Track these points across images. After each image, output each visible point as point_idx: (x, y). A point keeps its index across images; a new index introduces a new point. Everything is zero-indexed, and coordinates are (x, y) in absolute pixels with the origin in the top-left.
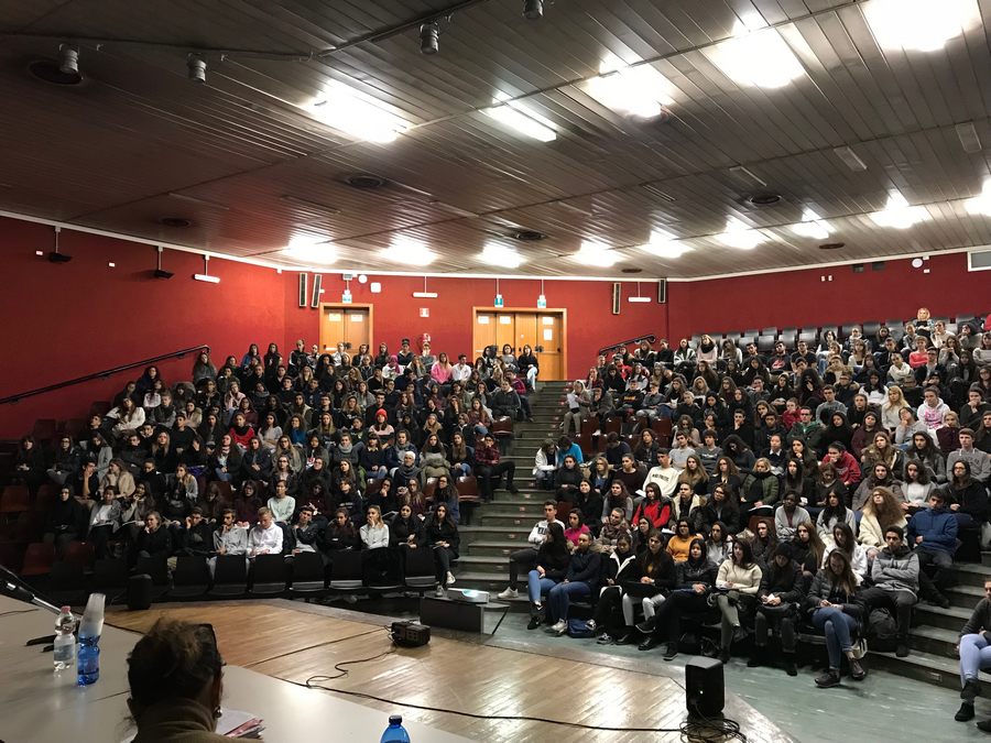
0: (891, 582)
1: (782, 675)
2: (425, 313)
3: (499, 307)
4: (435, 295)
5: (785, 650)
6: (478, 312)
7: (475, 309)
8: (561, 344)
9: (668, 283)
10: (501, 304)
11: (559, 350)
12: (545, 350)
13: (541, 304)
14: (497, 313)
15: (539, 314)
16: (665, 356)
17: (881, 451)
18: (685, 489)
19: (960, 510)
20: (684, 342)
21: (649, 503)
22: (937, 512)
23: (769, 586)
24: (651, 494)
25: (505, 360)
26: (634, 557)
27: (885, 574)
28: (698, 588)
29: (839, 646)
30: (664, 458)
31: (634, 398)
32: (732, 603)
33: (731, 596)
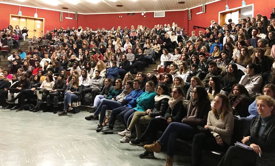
0: (94, 86)
1: (52, 114)
5: (55, 106)
6: (12, 16)
8: (42, 29)
9: (78, 14)
10: (21, 14)
11: (42, 31)
12: (37, 31)
13: (36, 16)
14: (20, 17)
15: (35, 19)
16: (68, 32)
17: (109, 54)
18: (45, 63)
19: (122, 68)
20: (73, 28)
21: (36, 67)
22: (113, 67)
23: (55, 87)
24: (36, 65)
25: (16, 30)
26: (18, 81)
27: (93, 84)
28: (33, 89)
29: (67, 103)
30: (47, 55)
31: (52, 42)
32: (40, 92)
33: (41, 90)
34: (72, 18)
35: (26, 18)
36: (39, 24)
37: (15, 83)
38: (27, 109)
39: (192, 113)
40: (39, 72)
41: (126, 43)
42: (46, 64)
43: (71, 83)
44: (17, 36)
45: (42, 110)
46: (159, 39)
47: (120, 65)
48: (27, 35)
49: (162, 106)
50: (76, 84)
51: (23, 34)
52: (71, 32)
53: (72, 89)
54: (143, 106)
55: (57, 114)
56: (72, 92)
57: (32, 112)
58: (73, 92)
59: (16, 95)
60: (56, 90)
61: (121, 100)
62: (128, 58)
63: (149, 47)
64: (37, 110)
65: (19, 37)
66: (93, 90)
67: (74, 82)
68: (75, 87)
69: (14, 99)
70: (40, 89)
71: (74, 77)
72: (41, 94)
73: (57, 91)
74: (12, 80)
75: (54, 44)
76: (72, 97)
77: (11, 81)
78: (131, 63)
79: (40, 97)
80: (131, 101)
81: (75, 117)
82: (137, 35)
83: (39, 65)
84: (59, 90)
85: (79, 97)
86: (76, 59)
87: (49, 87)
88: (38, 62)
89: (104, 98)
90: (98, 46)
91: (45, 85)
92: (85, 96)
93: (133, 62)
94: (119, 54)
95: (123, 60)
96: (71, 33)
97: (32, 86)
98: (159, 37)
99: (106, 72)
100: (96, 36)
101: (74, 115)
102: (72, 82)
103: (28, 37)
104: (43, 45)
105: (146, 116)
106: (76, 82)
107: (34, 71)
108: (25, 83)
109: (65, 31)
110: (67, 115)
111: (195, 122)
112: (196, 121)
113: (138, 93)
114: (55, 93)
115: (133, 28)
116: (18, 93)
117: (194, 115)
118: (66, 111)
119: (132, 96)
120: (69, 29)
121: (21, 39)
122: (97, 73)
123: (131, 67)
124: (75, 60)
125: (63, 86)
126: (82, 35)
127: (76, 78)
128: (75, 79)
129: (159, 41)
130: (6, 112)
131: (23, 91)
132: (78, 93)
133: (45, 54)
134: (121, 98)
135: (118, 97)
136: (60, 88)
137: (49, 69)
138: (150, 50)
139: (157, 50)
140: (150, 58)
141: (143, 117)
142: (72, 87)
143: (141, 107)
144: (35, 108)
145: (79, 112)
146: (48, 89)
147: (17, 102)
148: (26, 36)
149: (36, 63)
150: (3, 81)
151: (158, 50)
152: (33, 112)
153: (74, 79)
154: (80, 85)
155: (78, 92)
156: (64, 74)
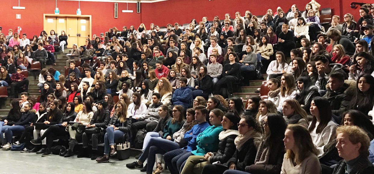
0: (151, 118)
1: (89, 160)
2: (18, 17)
3: (57, 14)
4: (24, 8)
5: (93, 149)
6: (46, 17)
7: (44, 15)
8: (89, 33)
9: (141, 3)
10: (58, 12)
11: (89, 36)
12: (82, 36)
13: (79, 13)
14: (56, 17)
15: (78, 18)
16: (124, 34)
17: (179, 66)
18: (84, 85)
19: (199, 88)
20: (132, 27)
21: (72, 92)
22: (183, 88)
23: (94, 121)
24: (73, 88)
25: (51, 38)
26: (46, 113)
27: (149, 114)
28: (64, 124)
29: (109, 144)
30: (88, 73)
31: (99, 52)
32: (73, 128)
33: (74, 125)
34: (132, 11)
35: (66, 18)
36: (83, 24)
37: (42, 115)
38: (56, 153)
39: (261, 157)
40: (76, 98)
41: (211, 46)
42: (86, 86)
43: (116, 114)
44: (52, 47)
45: (77, 155)
46: (271, 34)
47: (196, 84)
48: (67, 44)
49: (227, 147)
50: (122, 116)
51: (61, 42)
52: (128, 34)
53: (117, 124)
54: (204, 148)
55: (95, 161)
56: (116, 128)
57: (62, 158)
58: (118, 128)
59: (43, 132)
60: (94, 125)
61: (178, 140)
62: (212, 71)
63: (249, 50)
64: (69, 155)
65: (54, 47)
66: (148, 124)
67: (120, 113)
68: (122, 120)
69: (40, 139)
70: (73, 123)
71: (120, 105)
72: (75, 131)
73: (96, 126)
74: (39, 111)
75: (103, 54)
76: (116, 135)
77: (38, 113)
78: (215, 80)
79: (73, 135)
80: (191, 141)
81: (120, 166)
82: (234, 30)
83: (76, 89)
84: (99, 124)
85: (128, 135)
86: (129, 77)
87: (86, 121)
88: (75, 84)
89: (160, 136)
90: (165, 54)
91: (80, 118)
92: (138, 134)
93: (219, 78)
94: (195, 66)
95: (200, 74)
96: (129, 36)
97: (64, 119)
98: (271, 32)
99: (171, 96)
100: (166, 36)
101: (119, 163)
102: (118, 113)
103: (68, 46)
104: (87, 57)
105: (204, 163)
106: (123, 113)
107: (70, 97)
108: (55, 116)
109: (120, 32)
110: (108, 162)
111: (263, 170)
112: (265, 169)
113: (201, 129)
114: (93, 129)
115: (229, 17)
116: (46, 130)
117: (264, 160)
118: (108, 156)
119: (194, 132)
120: (125, 30)
121: (58, 50)
122: (155, 98)
123: (215, 85)
124: (127, 78)
125: (104, 118)
126: (143, 37)
127: (122, 105)
128: (121, 107)
129: (272, 38)
130: (31, 156)
131: (51, 126)
132: (126, 130)
133: (86, 71)
134: (179, 136)
135: (176, 134)
136: (101, 121)
137: (89, 94)
138: (252, 56)
139: (266, 55)
140: (252, 69)
141: (199, 164)
142: (117, 119)
143: (201, 149)
144: (67, 152)
145: (129, 158)
146: (84, 123)
147: (44, 142)
148: (65, 45)
149: (72, 85)
150: (28, 113)
151: (269, 53)
152: (65, 157)
153: (119, 107)
154: (128, 117)
155: (125, 128)
156: (108, 100)
